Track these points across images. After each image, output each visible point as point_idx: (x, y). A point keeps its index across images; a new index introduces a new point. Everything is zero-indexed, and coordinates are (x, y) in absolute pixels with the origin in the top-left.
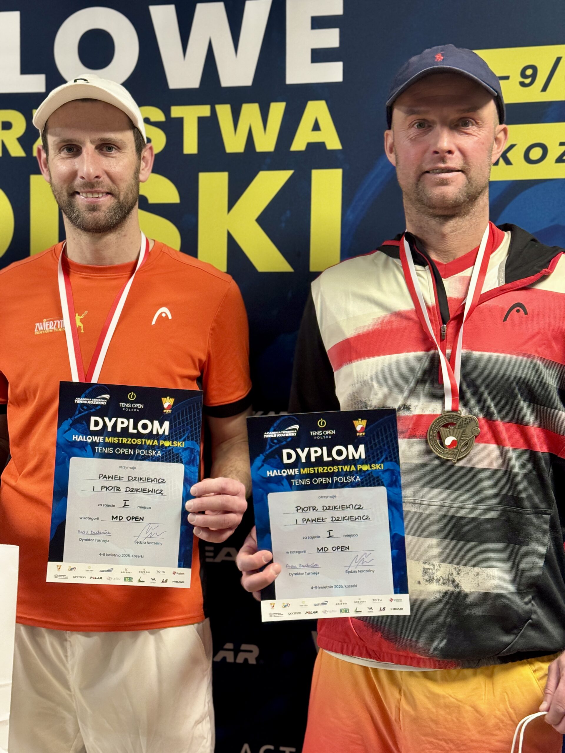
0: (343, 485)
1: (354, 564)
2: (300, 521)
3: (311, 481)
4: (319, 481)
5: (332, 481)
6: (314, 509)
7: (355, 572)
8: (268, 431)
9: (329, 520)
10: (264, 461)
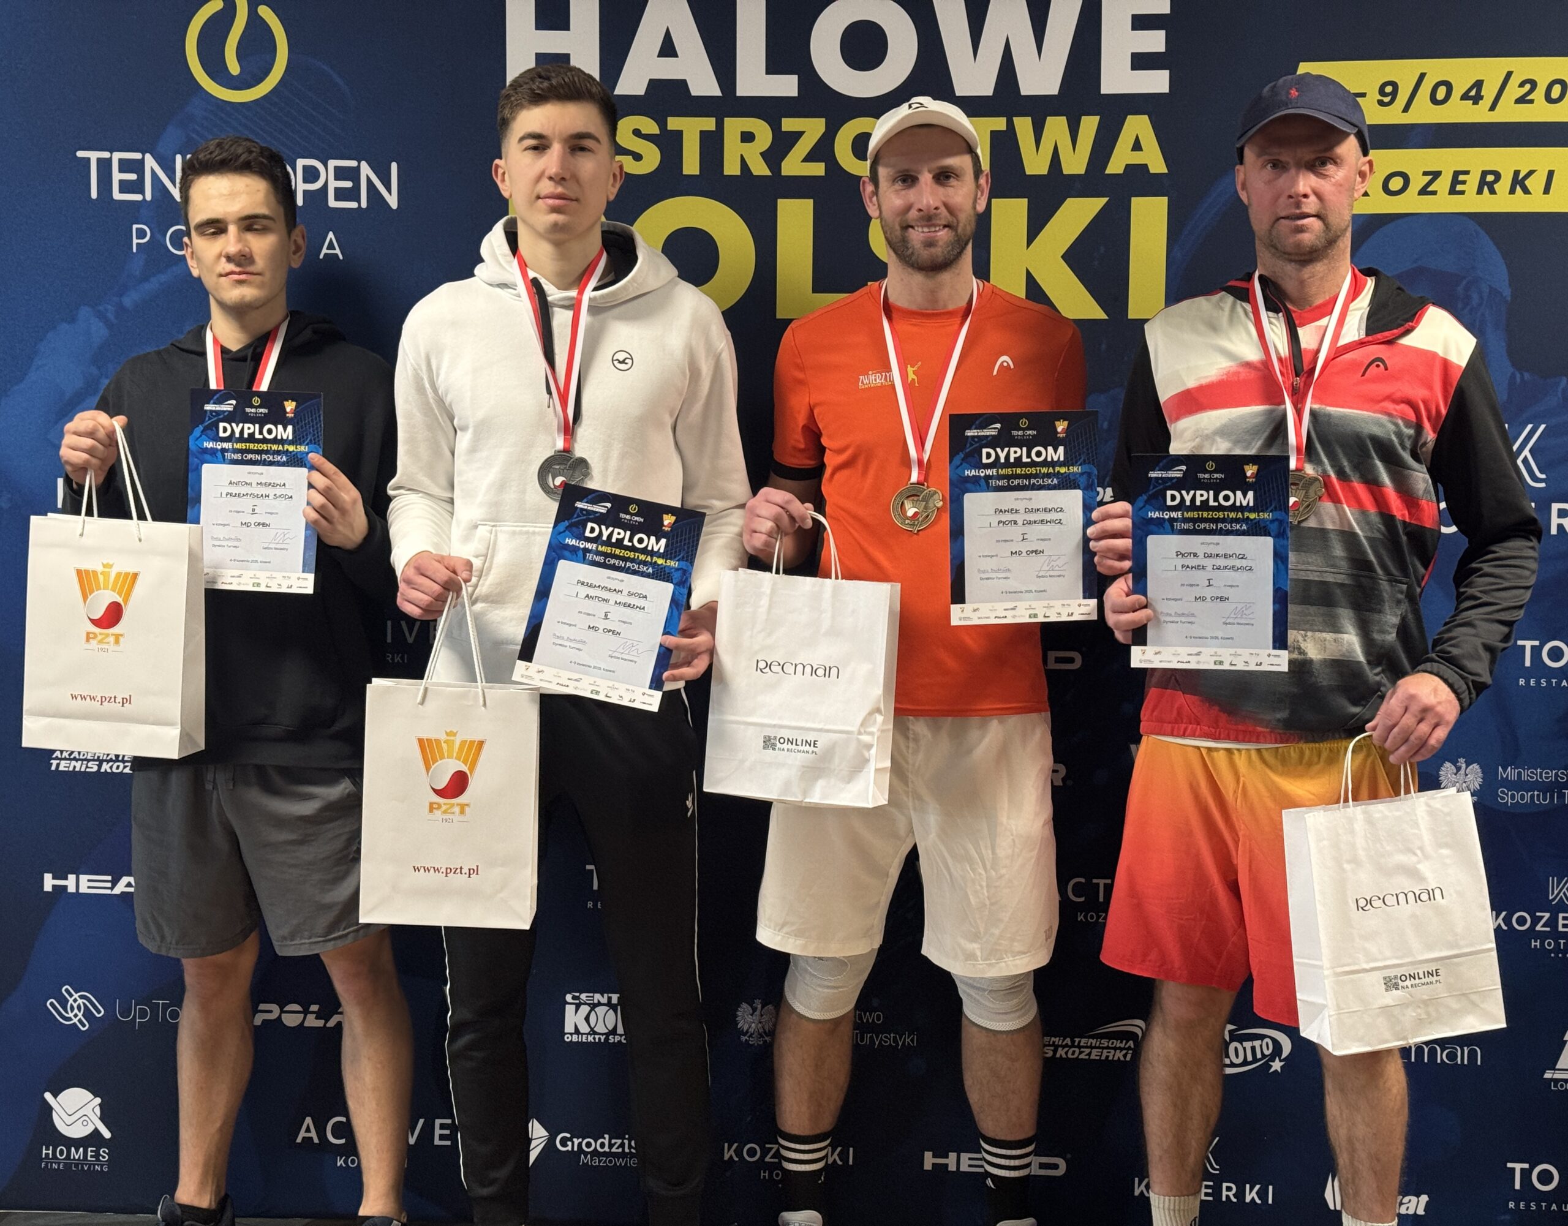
0: (1228, 533)
1: (1232, 616)
2: (1179, 568)
3: (1194, 526)
4: (1202, 526)
5: (1217, 526)
6: (1195, 555)
7: (1234, 624)
8: (1153, 470)
9: (1210, 568)
10: (1146, 502)
